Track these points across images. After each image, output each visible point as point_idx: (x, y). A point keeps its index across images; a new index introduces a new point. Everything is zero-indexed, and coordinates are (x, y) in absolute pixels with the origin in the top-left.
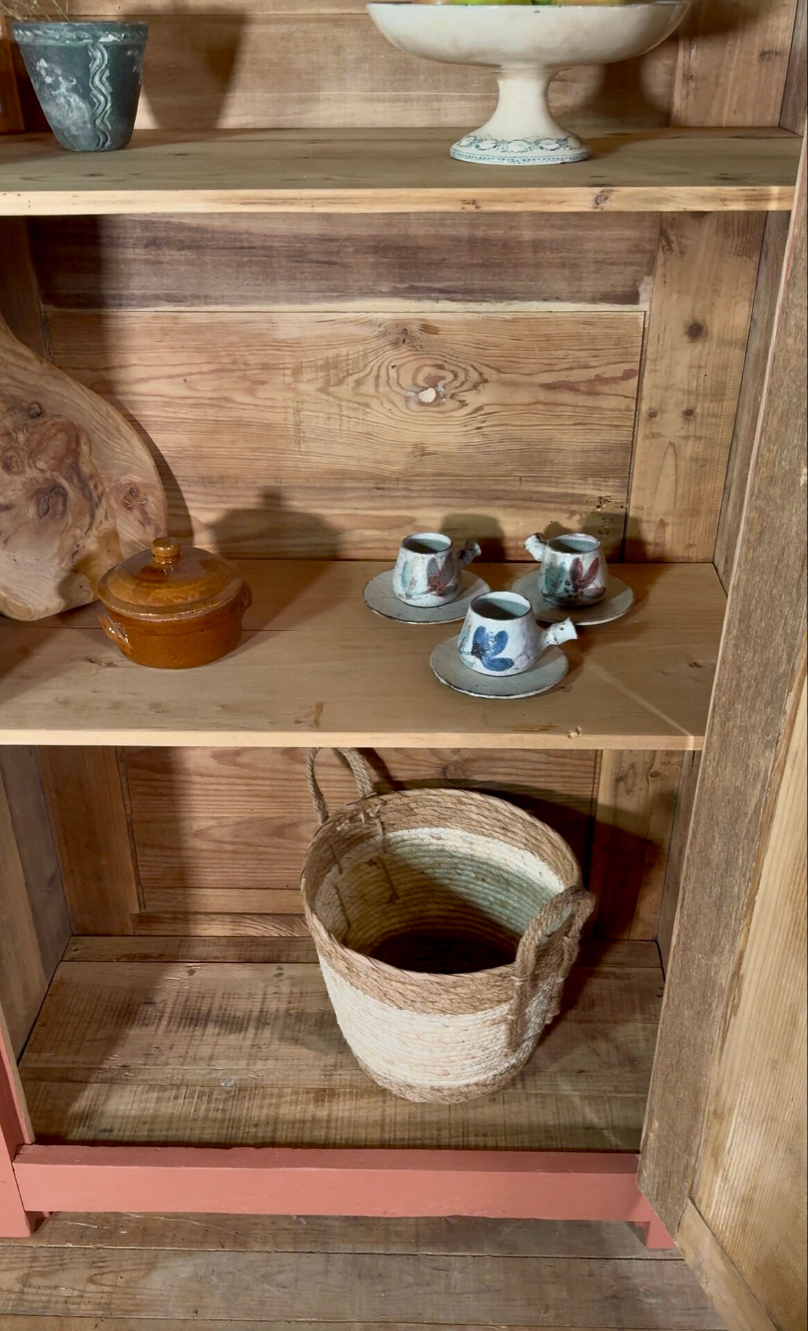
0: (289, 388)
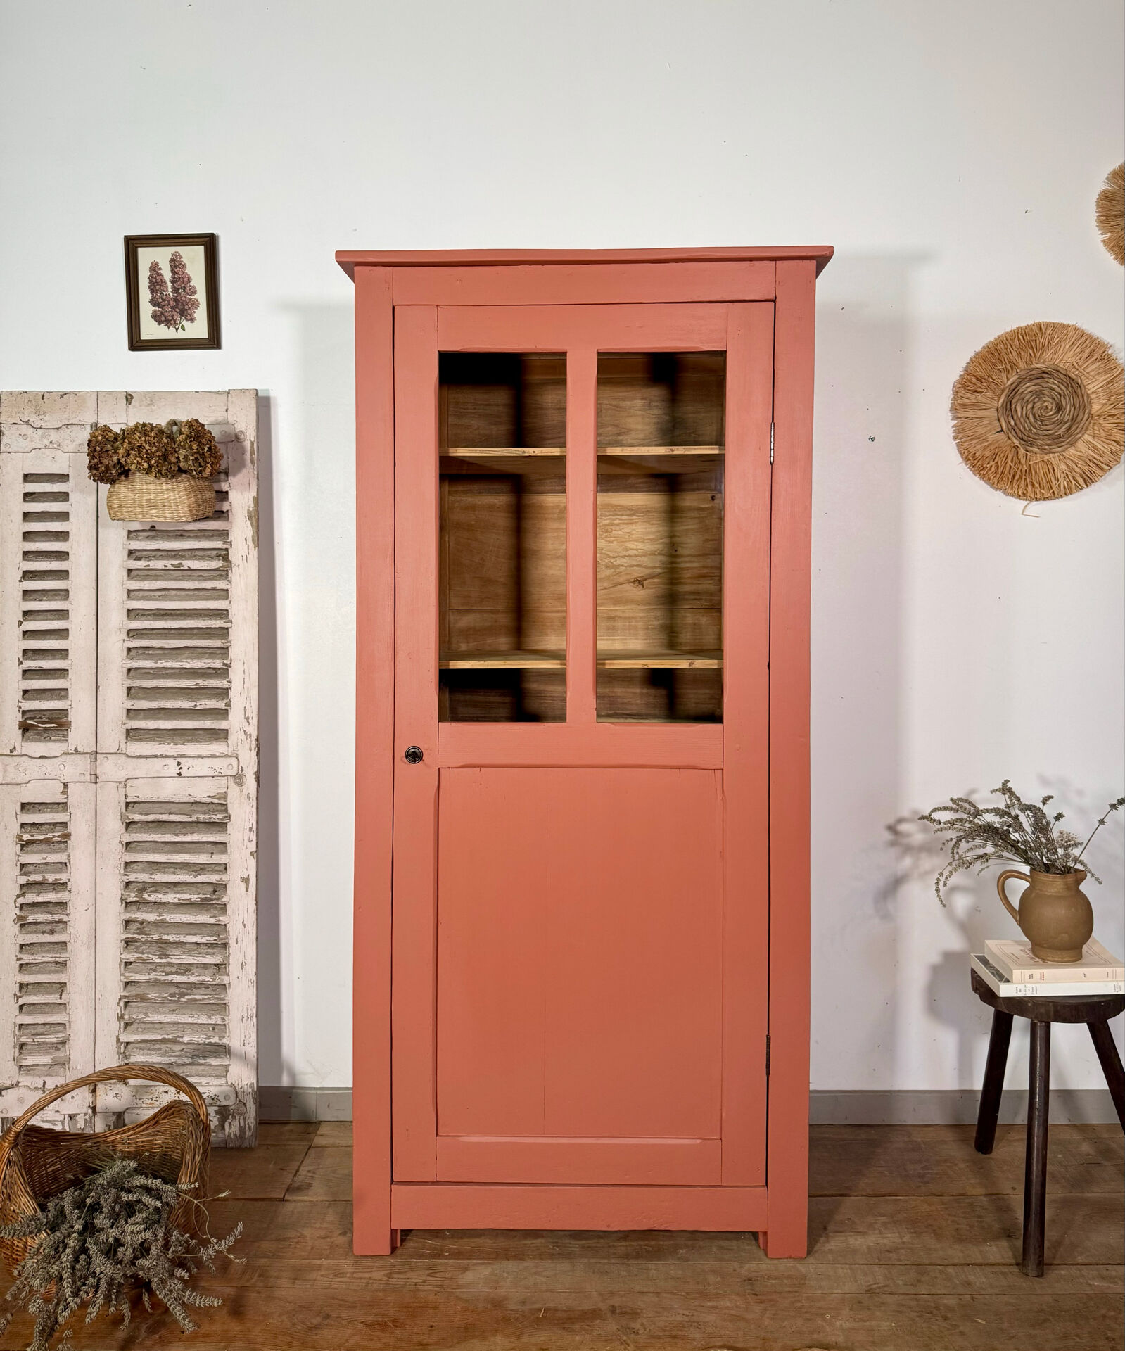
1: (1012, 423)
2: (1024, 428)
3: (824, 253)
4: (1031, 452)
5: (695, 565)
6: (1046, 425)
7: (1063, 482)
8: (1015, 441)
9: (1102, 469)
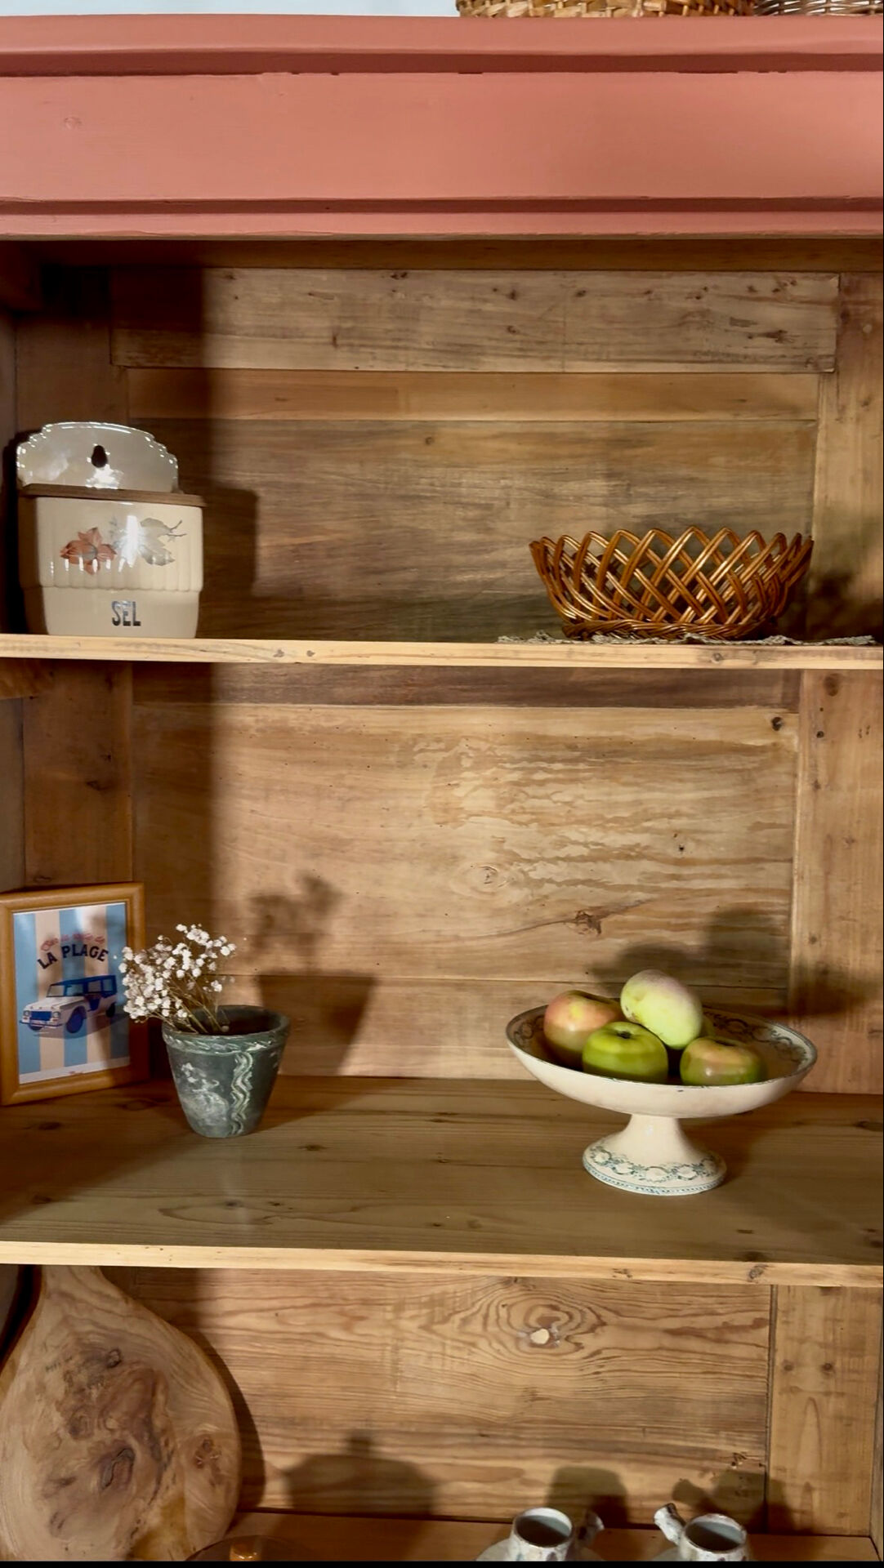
0: (389, 1324)
5: (725, 884)
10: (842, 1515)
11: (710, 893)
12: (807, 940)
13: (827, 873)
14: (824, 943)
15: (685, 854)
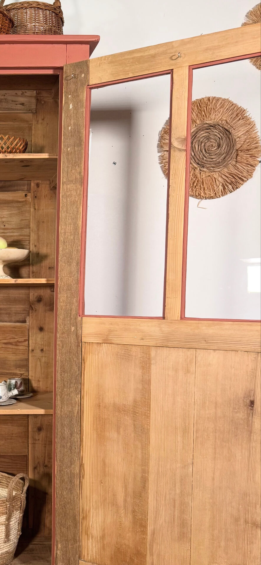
1: (193, 154)
2: (200, 157)
3: (94, 40)
4: (203, 171)
5: (15, 234)
6: (212, 156)
7: (221, 187)
8: (194, 165)
9: (243, 180)
10: (47, 387)
11: (11, 236)
12: (34, 246)
13: (38, 230)
14: (38, 247)
15: (6, 227)
